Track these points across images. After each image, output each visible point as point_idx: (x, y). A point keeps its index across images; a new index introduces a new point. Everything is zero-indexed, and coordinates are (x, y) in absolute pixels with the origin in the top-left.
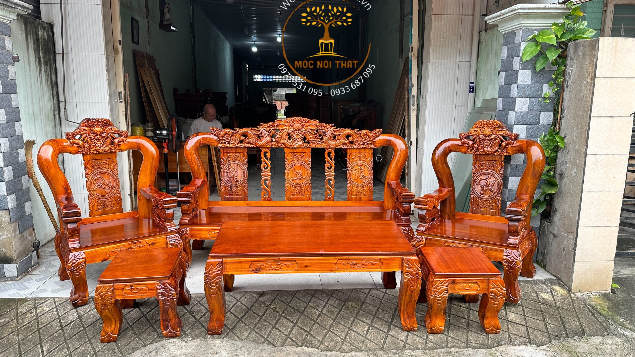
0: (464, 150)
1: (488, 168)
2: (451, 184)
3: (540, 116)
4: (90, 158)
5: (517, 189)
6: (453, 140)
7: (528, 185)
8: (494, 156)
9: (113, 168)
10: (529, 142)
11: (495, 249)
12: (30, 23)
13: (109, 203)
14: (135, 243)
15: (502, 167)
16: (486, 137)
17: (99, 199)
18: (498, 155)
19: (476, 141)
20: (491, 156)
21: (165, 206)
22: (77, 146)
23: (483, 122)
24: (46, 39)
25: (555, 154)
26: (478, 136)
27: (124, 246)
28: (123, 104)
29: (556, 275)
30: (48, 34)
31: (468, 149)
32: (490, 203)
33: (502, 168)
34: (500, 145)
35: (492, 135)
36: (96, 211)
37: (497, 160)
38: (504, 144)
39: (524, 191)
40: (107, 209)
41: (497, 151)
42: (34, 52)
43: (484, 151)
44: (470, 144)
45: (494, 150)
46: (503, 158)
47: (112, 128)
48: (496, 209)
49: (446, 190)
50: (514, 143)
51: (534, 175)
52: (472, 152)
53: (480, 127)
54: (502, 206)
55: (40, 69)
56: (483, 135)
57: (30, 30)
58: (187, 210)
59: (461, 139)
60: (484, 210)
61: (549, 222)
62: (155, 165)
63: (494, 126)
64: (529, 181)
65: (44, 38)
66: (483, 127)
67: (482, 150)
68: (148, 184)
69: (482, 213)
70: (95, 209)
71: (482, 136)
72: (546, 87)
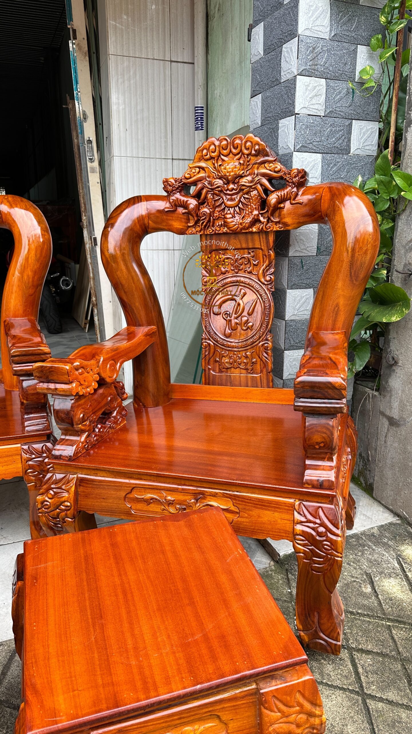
0: (177, 225)
1: (237, 269)
2: (154, 314)
3: (350, 132)
5: (308, 317)
6: (149, 198)
7: (337, 305)
8: (249, 237)
10: (338, 189)
11: (270, 502)
15: (270, 263)
16: (228, 183)
18: (261, 232)
19: (206, 197)
20: (242, 237)
23: (217, 143)
25: (391, 225)
26: (210, 183)
29: (398, 512)
31: (188, 220)
32: (246, 357)
33: (269, 266)
34: (263, 204)
35: (241, 177)
37: (257, 245)
38: (273, 198)
39: (327, 321)
41: (256, 221)
43: (226, 224)
44: (191, 206)
45: (248, 220)
46: (271, 238)
48: (261, 372)
49: (141, 331)
50: (297, 195)
51: (352, 275)
52: (198, 229)
53: (212, 158)
54: (274, 363)
56: (220, 178)
59: (170, 193)
60: (236, 374)
61: (377, 390)
63: (246, 152)
64: (340, 292)
66: (219, 156)
67: (221, 222)
69: (230, 382)
71: (219, 182)
72: (362, 51)
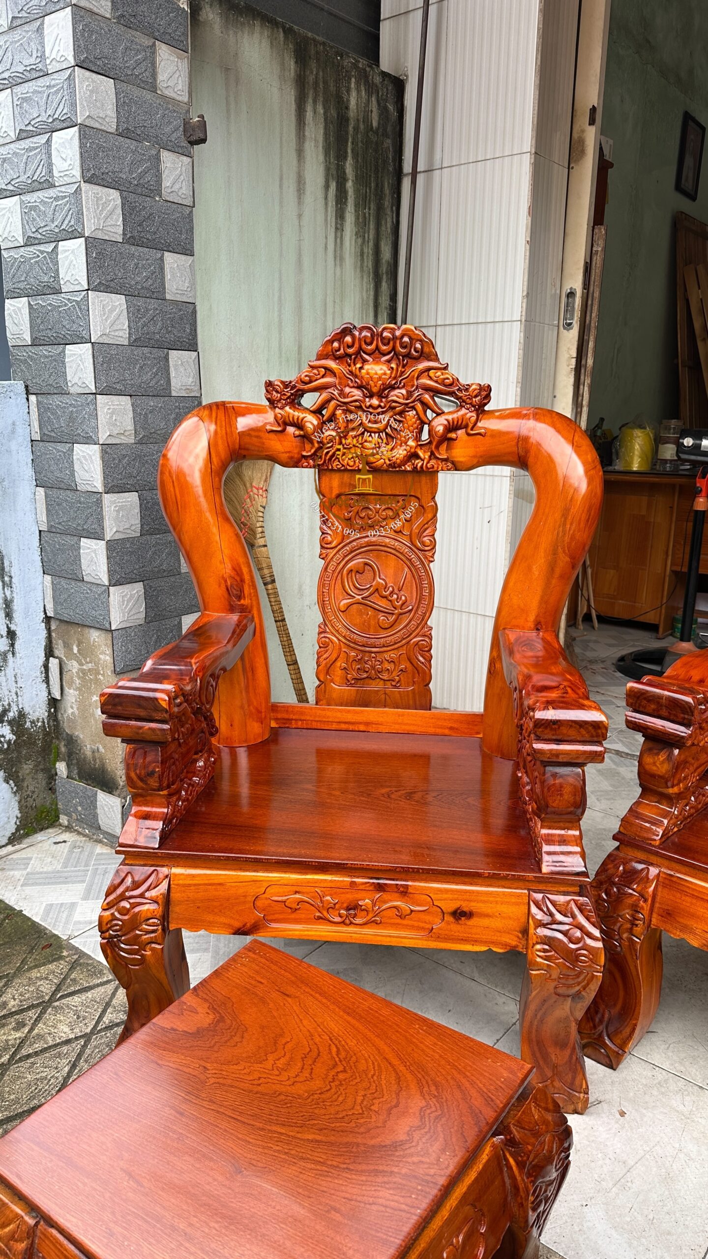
4: (342, 484)
9: (420, 535)
12: (318, 60)
13: (387, 665)
14: (380, 888)
17: (352, 644)
21: (537, 746)
22: (297, 433)
24: (375, 124)
27: (334, 889)
28: (574, 333)
30: (383, 111)
36: (337, 688)
40: (375, 686)
42: (321, 158)
47: (429, 369)
55: (340, 216)
57: (316, 83)
58: (664, 780)
62: (572, 538)
65: (367, 120)
68: (532, 617)
70: (337, 679)
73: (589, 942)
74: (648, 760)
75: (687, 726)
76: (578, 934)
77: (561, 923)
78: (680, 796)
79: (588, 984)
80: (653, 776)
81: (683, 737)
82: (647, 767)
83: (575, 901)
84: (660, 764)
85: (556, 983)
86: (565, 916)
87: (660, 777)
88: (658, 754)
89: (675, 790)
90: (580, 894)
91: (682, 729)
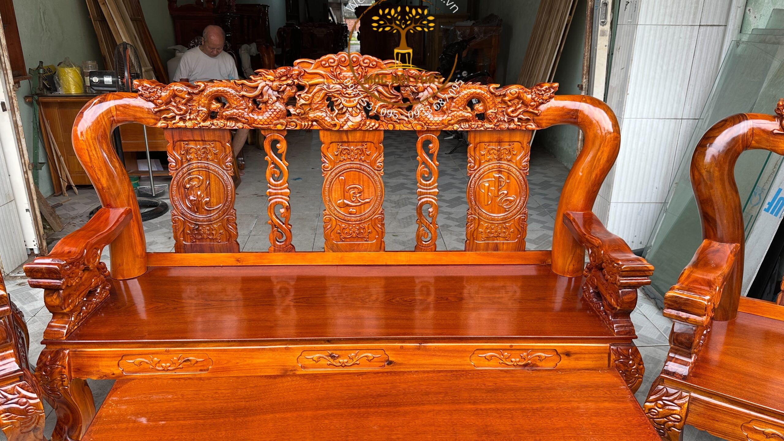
58: (60, 307)
73: (31, 401)
74: (49, 300)
75: (60, 279)
76: (24, 400)
77: (12, 399)
78: (72, 312)
79: (38, 421)
80: (53, 307)
81: (59, 286)
82: (49, 303)
83: (19, 386)
84: (55, 300)
85: (20, 428)
86: (14, 394)
87: (57, 306)
88: (52, 296)
89: (68, 309)
90: (20, 381)
91: (58, 281)
